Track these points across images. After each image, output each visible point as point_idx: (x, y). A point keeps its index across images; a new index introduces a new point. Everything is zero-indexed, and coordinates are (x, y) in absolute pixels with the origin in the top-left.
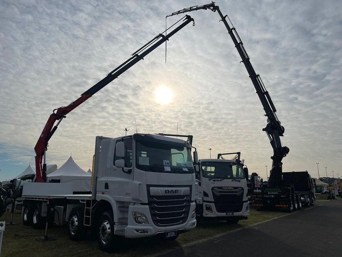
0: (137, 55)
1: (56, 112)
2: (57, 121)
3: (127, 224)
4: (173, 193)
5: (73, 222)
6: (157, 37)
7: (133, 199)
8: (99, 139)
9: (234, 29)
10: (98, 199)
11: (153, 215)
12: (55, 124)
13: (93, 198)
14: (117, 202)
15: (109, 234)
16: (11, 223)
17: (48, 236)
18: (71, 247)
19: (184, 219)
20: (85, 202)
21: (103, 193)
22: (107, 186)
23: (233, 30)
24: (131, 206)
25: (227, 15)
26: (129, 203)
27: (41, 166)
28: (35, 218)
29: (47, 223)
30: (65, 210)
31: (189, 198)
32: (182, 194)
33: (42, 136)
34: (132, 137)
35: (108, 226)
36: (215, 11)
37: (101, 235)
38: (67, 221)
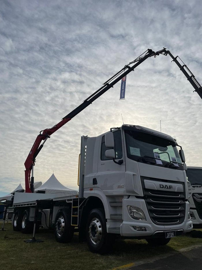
0: (108, 84)
1: (42, 133)
2: (43, 141)
3: (122, 221)
4: (168, 188)
5: (60, 223)
6: (124, 69)
7: (128, 191)
8: (84, 139)
9: (186, 66)
10: (86, 196)
11: (150, 211)
12: (41, 143)
13: (80, 197)
14: (108, 197)
15: (100, 233)
16: (3, 229)
17: (36, 238)
18: (59, 248)
19: (181, 219)
20: (72, 202)
21: (91, 190)
22: (95, 181)
23: (184, 67)
24: (125, 200)
25: (178, 56)
26: (122, 196)
27: (30, 179)
28: (23, 223)
29: (35, 224)
30: (51, 212)
31: (182, 196)
32: (176, 191)
33: (31, 153)
34: (121, 129)
35: (98, 224)
36: (166, 55)
37: (91, 235)
38: (53, 222)
